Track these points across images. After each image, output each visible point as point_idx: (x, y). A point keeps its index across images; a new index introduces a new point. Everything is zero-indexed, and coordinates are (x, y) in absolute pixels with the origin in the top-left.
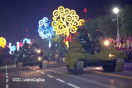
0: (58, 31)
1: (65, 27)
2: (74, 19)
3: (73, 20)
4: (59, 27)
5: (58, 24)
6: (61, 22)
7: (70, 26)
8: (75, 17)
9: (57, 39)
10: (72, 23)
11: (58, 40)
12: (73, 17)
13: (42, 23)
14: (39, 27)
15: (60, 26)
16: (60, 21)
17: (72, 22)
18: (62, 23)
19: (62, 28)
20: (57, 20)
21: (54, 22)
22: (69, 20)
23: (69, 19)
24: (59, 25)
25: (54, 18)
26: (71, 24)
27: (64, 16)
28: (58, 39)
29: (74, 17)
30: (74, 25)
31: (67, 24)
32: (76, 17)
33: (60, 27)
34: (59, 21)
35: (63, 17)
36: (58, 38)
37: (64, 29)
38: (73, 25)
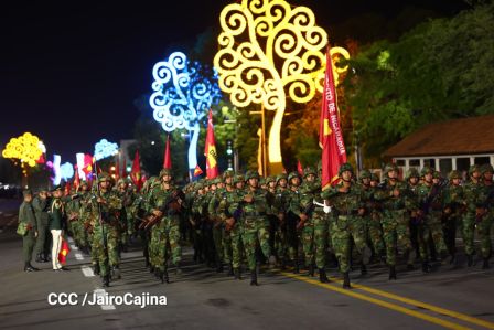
0: (240, 91)
1: (267, 75)
2: (307, 46)
3: (304, 50)
4: (244, 77)
5: (240, 63)
6: (251, 55)
7: (289, 74)
8: (313, 35)
9: (226, 130)
10: (297, 59)
11: (230, 136)
12: (304, 34)
13: (165, 74)
14: (154, 86)
15: (247, 70)
16: (248, 50)
17: (300, 55)
18: (256, 58)
19: (255, 80)
20: (235, 48)
21: (221, 53)
22: (286, 47)
23: (286, 42)
24: (242, 68)
25: (225, 38)
26: (294, 66)
27: (264, 30)
28: (230, 131)
29: (308, 36)
30: (305, 71)
31: (279, 63)
32: (317, 38)
33: (249, 77)
34: (245, 52)
35: (263, 34)
36: (230, 128)
37: (266, 86)
38: (300, 69)
